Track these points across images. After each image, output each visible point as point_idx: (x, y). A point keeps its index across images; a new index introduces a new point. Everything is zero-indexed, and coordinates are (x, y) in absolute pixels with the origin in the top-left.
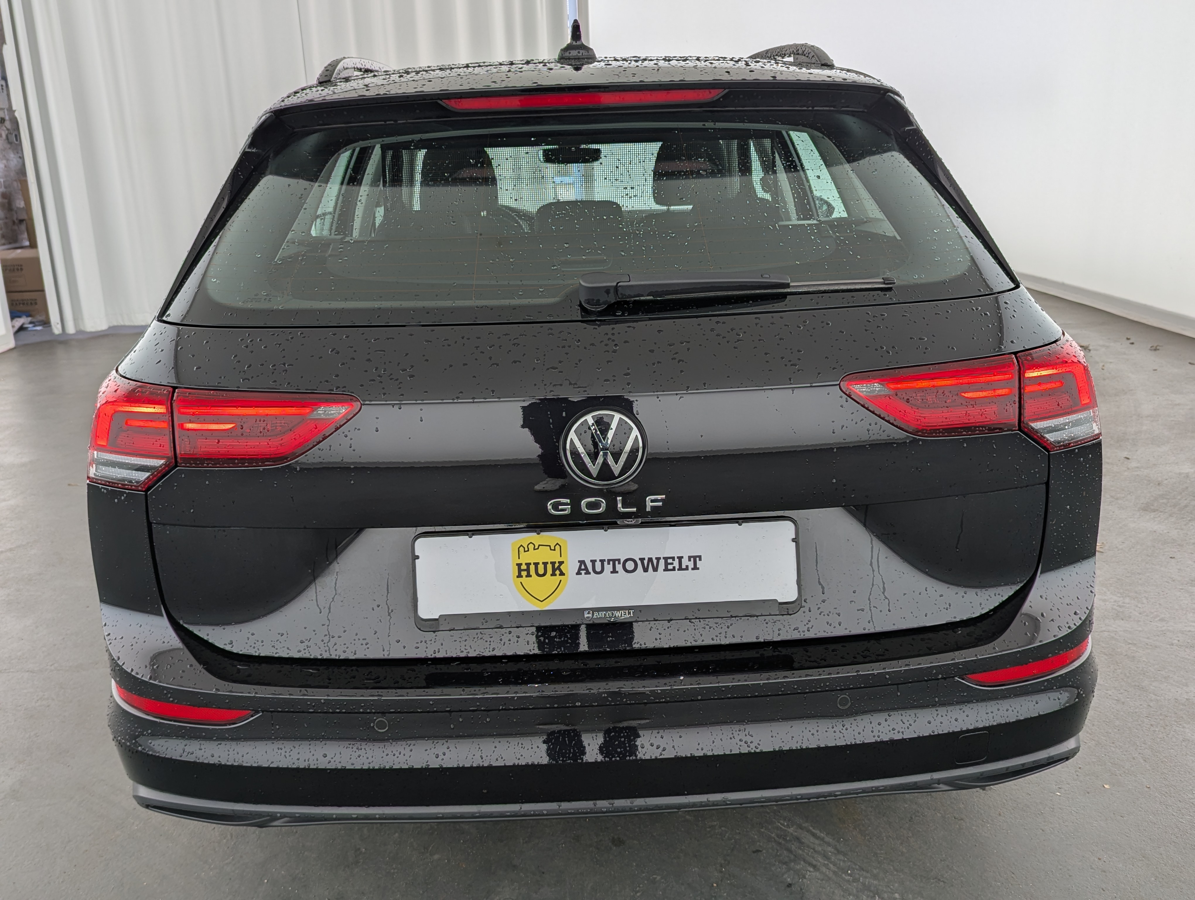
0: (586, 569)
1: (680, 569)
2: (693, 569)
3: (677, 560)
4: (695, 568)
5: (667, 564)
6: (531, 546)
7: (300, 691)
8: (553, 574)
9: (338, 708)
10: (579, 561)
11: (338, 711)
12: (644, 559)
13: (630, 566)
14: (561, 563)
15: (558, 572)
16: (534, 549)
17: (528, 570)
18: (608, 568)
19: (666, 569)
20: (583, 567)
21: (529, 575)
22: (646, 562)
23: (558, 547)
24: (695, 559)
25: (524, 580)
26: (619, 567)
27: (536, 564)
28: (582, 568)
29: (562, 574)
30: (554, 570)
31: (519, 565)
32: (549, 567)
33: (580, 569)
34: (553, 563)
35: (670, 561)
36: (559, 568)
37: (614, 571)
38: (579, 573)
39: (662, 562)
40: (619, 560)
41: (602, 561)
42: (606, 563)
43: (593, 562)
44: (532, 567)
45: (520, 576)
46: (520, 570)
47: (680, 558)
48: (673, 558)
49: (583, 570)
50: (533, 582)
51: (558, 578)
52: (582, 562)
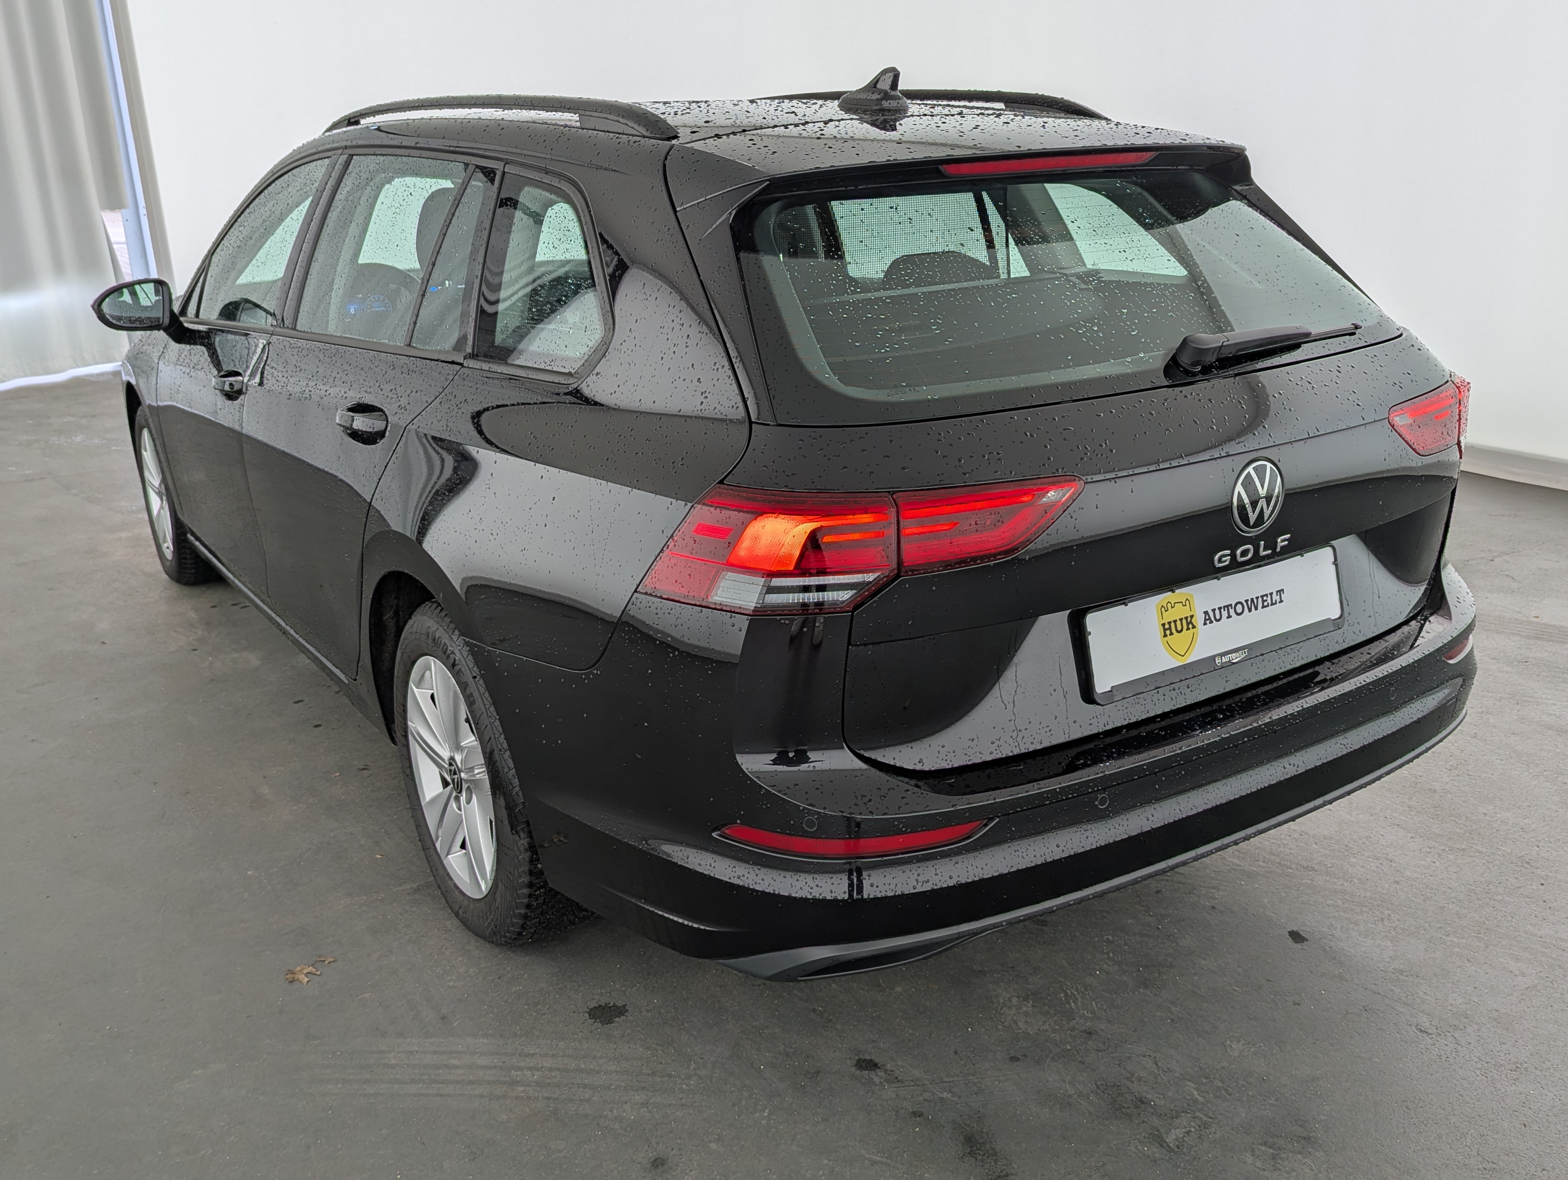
0: (1210, 619)
1: (1272, 604)
2: (1280, 602)
3: (1269, 596)
4: (1281, 601)
5: (1263, 601)
6: (1169, 605)
7: (1034, 786)
8: (1188, 629)
9: (1070, 794)
10: (1204, 612)
11: (1070, 796)
12: (1248, 600)
13: (1239, 609)
14: (1192, 616)
15: (1190, 626)
16: (1172, 608)
17: (1170, 629)
18: (1225, 614)
19: (1263, 607)
20: (1207, 618)
21: (1171, 634)
22: (1249, 603)
23: (1187, 602)
24: (1280, 592)
25: (1169, 638)
26: (1232, 611)
27: (1175, 621)
28: (1207, 620)
29: (1194, 627)
30: (1188, 625)
31: (1163, 625)
32: (1184, 621)
33: (1206, 620)
34: (1186, 618)
35: (1265, 598)
36: (1191, 622)
37: (1229, 617)
38: (1205, 624)
39: (1260, 599)
40: (1231, 605)
41: (1220, 609)
42: (1222, 610)
43: (1214, 610)
44: (1173, 625)
45: (1165, 636)
46: (1165, 630)
47: (1271, 594)
48: (1266, 595)
49: (1208, 620)
50: (1175, 639)
51: (1192, 631)
52: (1206, 613)
